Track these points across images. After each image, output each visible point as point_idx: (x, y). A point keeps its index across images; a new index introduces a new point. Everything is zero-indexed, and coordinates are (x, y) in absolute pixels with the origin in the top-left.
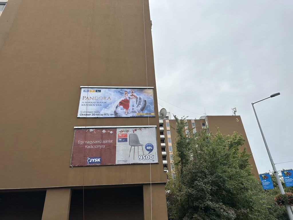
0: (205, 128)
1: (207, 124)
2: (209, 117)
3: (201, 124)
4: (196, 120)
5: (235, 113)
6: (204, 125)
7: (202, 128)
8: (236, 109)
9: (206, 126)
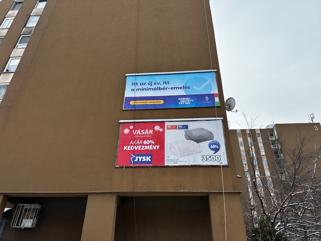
0: (274, 139)
1: (276, 134)
2: (277, 126)
3: (269, 134)
4: (261, 130)
5: (313, 120)
6: (272, 135)
7: (270, 139)
8: (314, 115)
9: (275, 137)
